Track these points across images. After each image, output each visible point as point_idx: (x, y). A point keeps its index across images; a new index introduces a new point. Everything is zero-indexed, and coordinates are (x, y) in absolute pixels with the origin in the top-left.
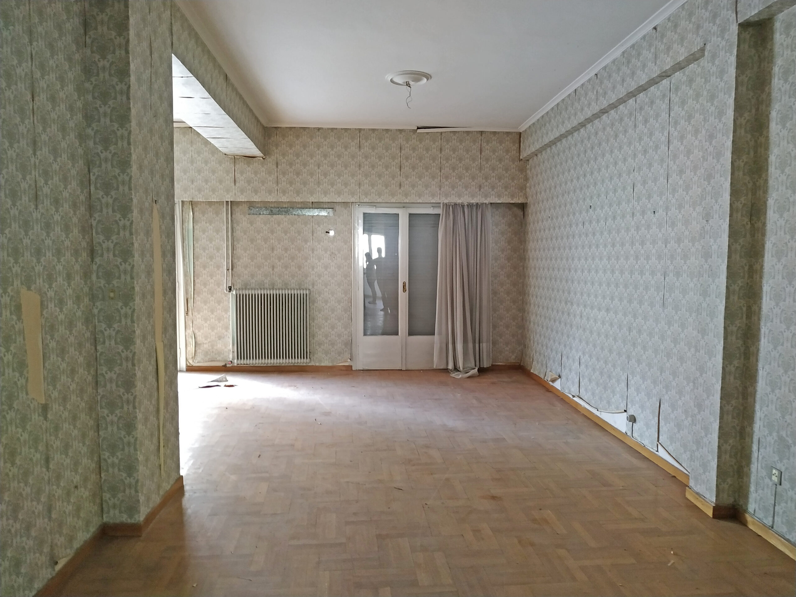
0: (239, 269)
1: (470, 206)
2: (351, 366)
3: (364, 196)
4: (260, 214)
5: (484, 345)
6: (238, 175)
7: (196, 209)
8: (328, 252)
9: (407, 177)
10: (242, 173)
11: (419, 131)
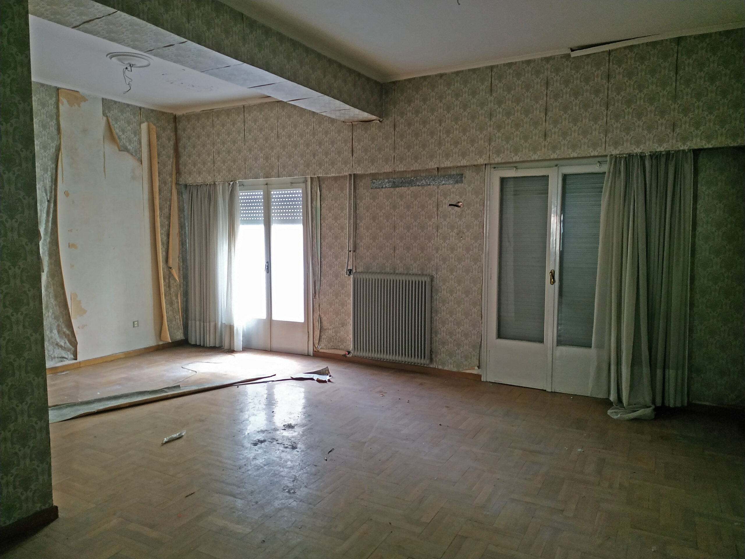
0: (361, 250)
1: (655, 156)
2: (480, 376)
3: (495, 155)
4: (382, 187)
5: (671, 373)
6: (355, 144)
7: (324, 186)
8: (455, 230)
9: (555, 122)
10: (359, 141)
11: (574, 54)
